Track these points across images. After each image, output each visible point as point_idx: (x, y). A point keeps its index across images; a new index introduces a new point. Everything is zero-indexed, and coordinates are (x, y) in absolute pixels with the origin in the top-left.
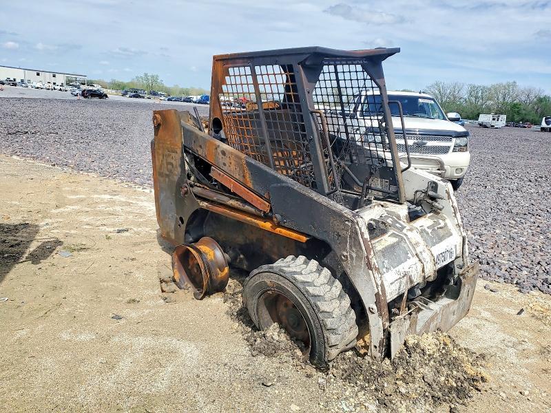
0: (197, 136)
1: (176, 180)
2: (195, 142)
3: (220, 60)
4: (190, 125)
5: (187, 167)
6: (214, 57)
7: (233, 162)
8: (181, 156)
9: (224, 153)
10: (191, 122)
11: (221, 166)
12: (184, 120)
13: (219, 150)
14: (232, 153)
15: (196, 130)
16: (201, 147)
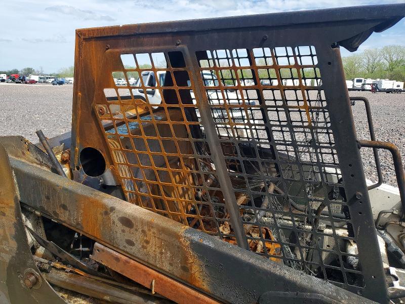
0: (52, 188)
1: (8, 261)
2: (48, 198)
3: (98, 38)
4: (31, 165)
5: (30, 238)
6: (80, 34)
7: (153, 241)
8: (14, 220)
9: (127, 222)
10: (31, 156)
11: (122, 244)
12: (12, 153)
13: (114, 217)
14: (150, 225)
15: (45, 173)
16: (64, 207)
